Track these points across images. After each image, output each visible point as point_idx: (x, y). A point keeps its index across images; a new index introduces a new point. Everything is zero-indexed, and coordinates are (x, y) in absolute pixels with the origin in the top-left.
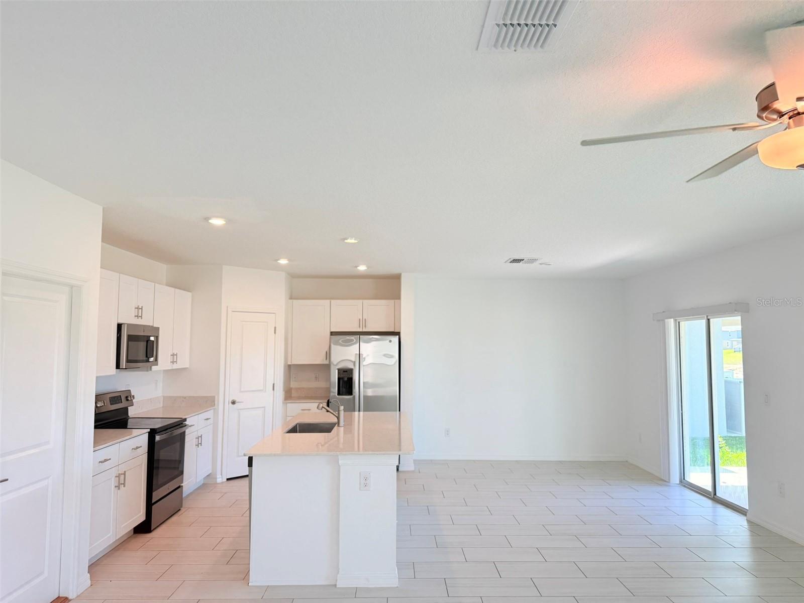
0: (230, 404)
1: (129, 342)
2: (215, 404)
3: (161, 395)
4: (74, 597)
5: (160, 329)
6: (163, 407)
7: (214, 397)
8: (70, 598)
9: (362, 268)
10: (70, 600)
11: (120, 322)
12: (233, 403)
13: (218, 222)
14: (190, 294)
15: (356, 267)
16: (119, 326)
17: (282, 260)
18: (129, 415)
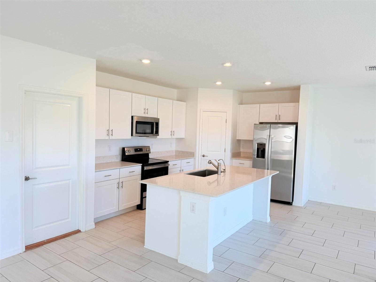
0: (202, 157)
1: (138, 125)
2: (194, 156)
3: (174, 149)
4: (84, 231)
5: (160, 119)
6: (175, 155)
7: (194, 152)
8: (82, 231)
9: (268, 83)
10: (81, 232)
11: (133, 115)
12: (203, 156)
13: (146, 62)
14: (185, 103)
15: (264, 83)
16: (132, 117)
17: (218, 82)
18: (150, 157)
